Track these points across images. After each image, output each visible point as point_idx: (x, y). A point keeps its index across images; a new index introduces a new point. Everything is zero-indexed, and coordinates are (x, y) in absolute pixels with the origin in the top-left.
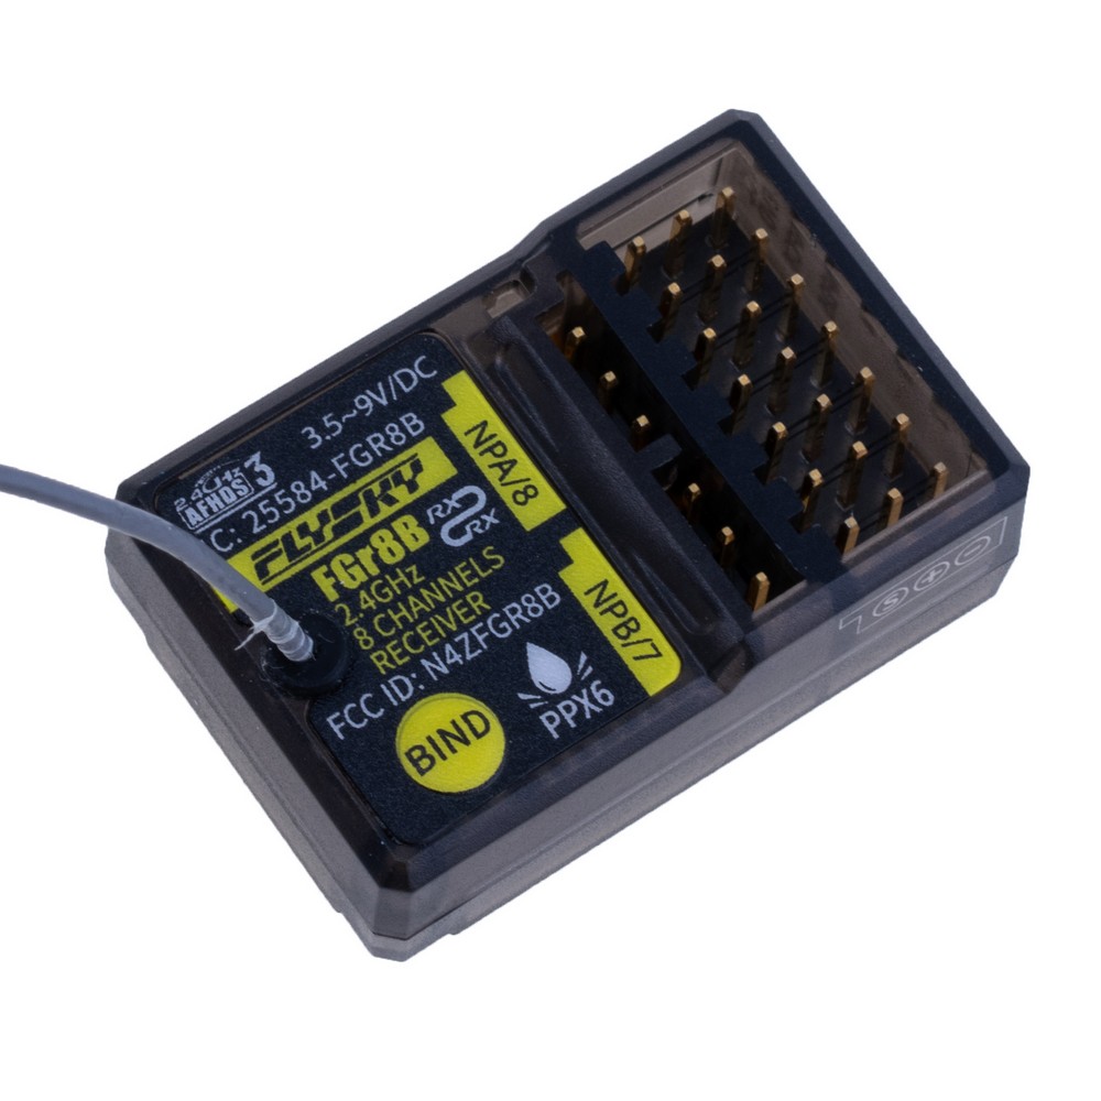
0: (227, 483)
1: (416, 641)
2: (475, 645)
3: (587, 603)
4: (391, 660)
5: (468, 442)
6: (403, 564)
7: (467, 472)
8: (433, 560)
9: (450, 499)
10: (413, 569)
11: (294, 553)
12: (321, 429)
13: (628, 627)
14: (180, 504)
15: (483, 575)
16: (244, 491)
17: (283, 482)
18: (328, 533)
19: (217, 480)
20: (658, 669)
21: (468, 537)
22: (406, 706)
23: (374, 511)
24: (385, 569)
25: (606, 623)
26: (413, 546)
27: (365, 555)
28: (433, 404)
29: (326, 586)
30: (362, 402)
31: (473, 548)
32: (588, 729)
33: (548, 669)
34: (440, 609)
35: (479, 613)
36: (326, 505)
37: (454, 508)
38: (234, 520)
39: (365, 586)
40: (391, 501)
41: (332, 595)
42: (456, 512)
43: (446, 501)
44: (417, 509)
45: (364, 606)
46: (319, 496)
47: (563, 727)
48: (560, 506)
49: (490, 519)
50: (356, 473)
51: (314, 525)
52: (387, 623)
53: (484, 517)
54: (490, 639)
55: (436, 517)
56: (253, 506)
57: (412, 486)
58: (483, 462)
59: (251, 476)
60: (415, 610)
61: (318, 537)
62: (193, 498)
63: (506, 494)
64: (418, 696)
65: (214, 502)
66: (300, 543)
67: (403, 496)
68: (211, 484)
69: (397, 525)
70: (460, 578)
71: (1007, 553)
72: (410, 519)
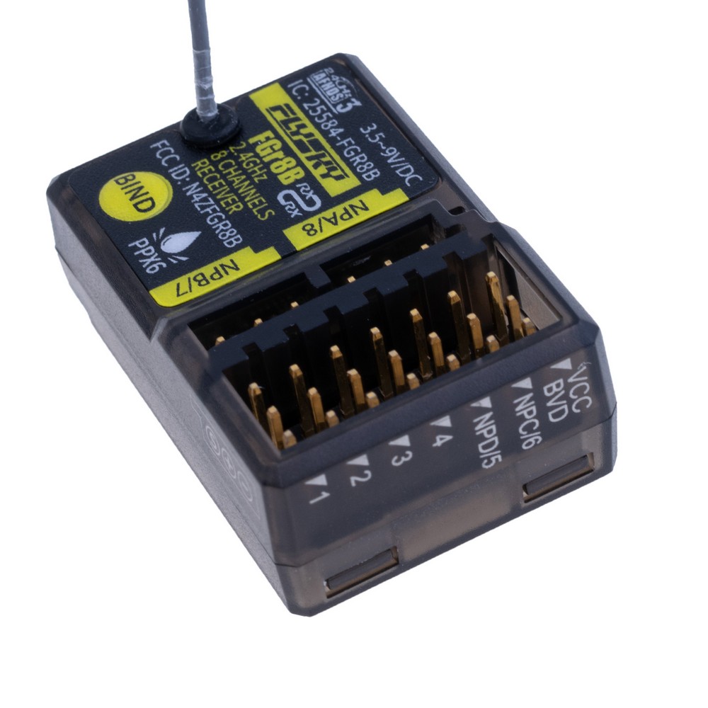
0: (341, 91)
1: (212, 180)
2: (203, 208)
3: (226, 260)
4: (201, 168)
5: (355, 201)
6: (269, 173)
7: (329, 202)
8: (270, 186)
9: (313, 194)
10: (265, 177)
11: (285, 124)
12: (373, 133)
13: (203, 280)
14: (329, 70)
15: (254, 210)
16: (334, 99)
17: (338, 117)
18: (296, 138)
19: (344, 87)
20: (165, 296)
21: (283, 203)
22: (168, 177)
23: (309, 159)
24: (267, 165)
25: (208, 270)
26: (281, 177)
27: (280, 155)
28: (386, 184)
29: (261, 137)
30: (391, 151)
31: (274, 204)
32: (133, 262)
33: (178, 242)
34: (234, 191)
35: (227, 209)
36: (318, 136)
37: (305, 196)
38: (313, 94)
39: (257, 155)
40: (316, 166)
41: (252, 141)
42: (303, 197)
43: (312, 192)
44: (309, 178)
45: (241, 155)
46: (325, 134)
47: (136, 248)
48: (300, 247)
49: (296, 213)
50: (340, 150)
51: (303, 131)
52: (228, 166)
53: (297, 210)
54: (207, 214)
55: (300, 188)
56: (323, 103)
57: (324, 176)
58: (339, 210)
59: (344, 102)
60: (235, 179)
61: (297, 133)
62: (333, 76)
63: (314, 220)
64: (173, 182)
65: (328, 86)
68: (341, 84)
69: (298, 169)
70: (253, 198)
72: (302, 174)
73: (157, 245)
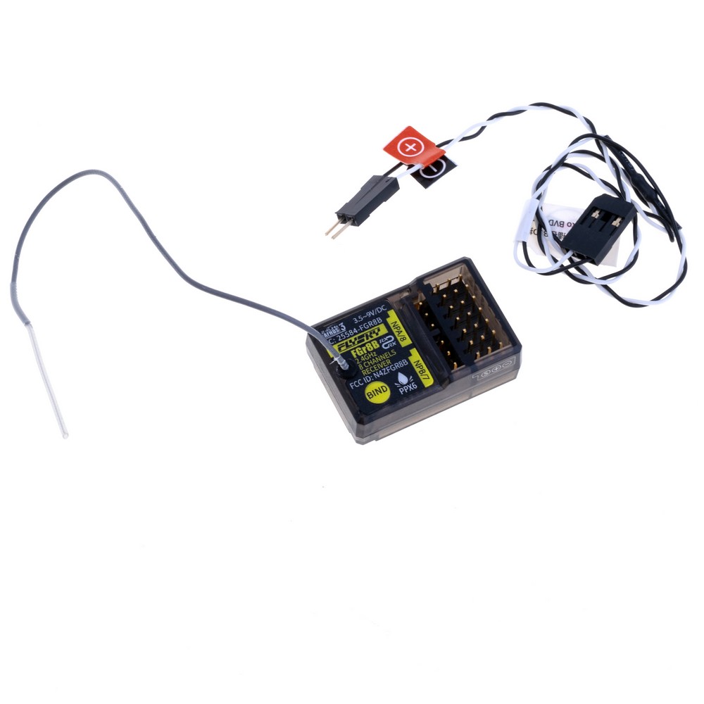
0: (334, 329)
1: (373, 369)
2: (386, 371)
3: (414, 365)
4: (366, 372)
5: (391, 326)
6: (372, 351)
7: (390, 332)
8: (380, 351)
9: (386, 338)
10: (375, 353)
11: (347, 346)
12: (358, 319)
13: (423, 371)
14: (323, 332)
15: (391, 356)
16: (338, 331)
17: (347, 330)
18: (356, 343)
19: (332, 328)
20: (428, 381)
21: (388, 347)
22: (368, 383)
23: (367, 339)
24: (368, 352)
25: (417, 370)
26: (375, 348)
27: (364, 348)
28: (384, 316)
29: (354, 354)
30: (368, 314)
31: (389, 350)
32: (410, 393)
33: (403, 379)
34: (380, 362)
35: (388, 364)
36: (357, 336)
38: (335, 337)
39: (363, 355)
40: (372, 337)
41: (355, 356)
42: (387, 341)
43: (384, 338)
44: (378, 339)
45: (362, 360)
46: (355, 334)
47: (404, 392)
48: (411, 342)
49: (394, 344)
50: (364, 330)
51: (353, 341)
52: (367, 364)
54: (390, 371)
55: (382, 342)
56: (340, 335)
57: (377, 334)
58: (395, 331)
59: (340, 328)
60: (374, 362)
61: (354, 343)
62: (326, 331)
63: (399, 338)
64: (372, 381)
65: (331, 333)
66: (349, 344)
67: (375, 336)
68: (330, 329)
69: (372, 342)
70: (385, 356)
71: (517, 366)
72: (375, 342)
73: (402, 386)
